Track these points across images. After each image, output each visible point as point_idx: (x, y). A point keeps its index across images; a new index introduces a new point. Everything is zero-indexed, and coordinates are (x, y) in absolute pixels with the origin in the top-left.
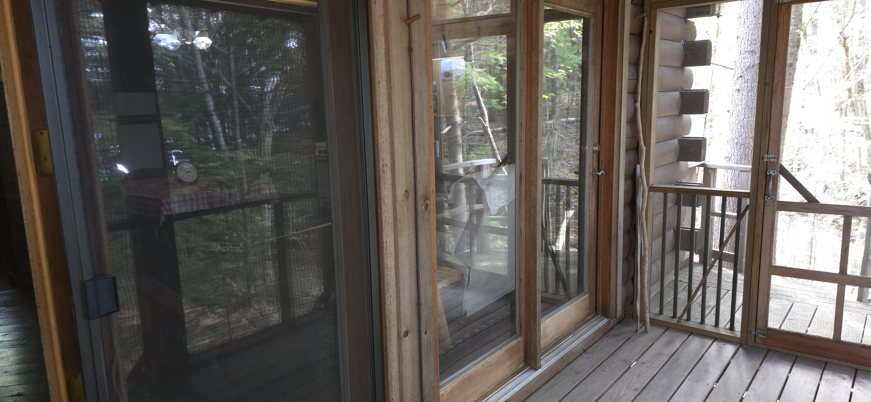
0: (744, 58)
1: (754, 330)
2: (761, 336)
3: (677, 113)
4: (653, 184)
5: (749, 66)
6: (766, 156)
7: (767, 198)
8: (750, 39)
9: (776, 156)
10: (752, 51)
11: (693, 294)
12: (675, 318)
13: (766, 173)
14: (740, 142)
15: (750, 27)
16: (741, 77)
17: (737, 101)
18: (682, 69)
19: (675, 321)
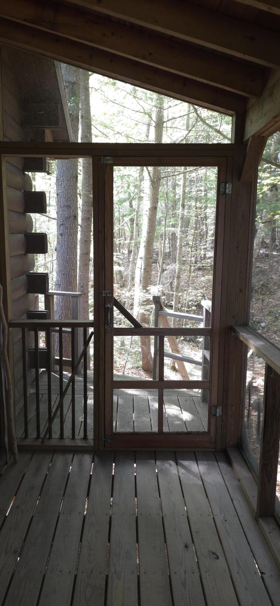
0: (64, 210)
1: (104, 437)
2: (109, 441)
3: (24, 253)
4: (11, 320)
5: (67, 217)
6: (104, 292)
7: (107, 327)
8: (66, 197)
9: (111, 292)
10: (68, 206)
11: (52, 414)
12: (39, 438)
13: (105, 306)
14: (66, 273)
15: (65, 187)
16: (63, 224)
17: (61, 242)
18: (24, 215)
19: (39, 442)
